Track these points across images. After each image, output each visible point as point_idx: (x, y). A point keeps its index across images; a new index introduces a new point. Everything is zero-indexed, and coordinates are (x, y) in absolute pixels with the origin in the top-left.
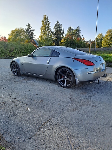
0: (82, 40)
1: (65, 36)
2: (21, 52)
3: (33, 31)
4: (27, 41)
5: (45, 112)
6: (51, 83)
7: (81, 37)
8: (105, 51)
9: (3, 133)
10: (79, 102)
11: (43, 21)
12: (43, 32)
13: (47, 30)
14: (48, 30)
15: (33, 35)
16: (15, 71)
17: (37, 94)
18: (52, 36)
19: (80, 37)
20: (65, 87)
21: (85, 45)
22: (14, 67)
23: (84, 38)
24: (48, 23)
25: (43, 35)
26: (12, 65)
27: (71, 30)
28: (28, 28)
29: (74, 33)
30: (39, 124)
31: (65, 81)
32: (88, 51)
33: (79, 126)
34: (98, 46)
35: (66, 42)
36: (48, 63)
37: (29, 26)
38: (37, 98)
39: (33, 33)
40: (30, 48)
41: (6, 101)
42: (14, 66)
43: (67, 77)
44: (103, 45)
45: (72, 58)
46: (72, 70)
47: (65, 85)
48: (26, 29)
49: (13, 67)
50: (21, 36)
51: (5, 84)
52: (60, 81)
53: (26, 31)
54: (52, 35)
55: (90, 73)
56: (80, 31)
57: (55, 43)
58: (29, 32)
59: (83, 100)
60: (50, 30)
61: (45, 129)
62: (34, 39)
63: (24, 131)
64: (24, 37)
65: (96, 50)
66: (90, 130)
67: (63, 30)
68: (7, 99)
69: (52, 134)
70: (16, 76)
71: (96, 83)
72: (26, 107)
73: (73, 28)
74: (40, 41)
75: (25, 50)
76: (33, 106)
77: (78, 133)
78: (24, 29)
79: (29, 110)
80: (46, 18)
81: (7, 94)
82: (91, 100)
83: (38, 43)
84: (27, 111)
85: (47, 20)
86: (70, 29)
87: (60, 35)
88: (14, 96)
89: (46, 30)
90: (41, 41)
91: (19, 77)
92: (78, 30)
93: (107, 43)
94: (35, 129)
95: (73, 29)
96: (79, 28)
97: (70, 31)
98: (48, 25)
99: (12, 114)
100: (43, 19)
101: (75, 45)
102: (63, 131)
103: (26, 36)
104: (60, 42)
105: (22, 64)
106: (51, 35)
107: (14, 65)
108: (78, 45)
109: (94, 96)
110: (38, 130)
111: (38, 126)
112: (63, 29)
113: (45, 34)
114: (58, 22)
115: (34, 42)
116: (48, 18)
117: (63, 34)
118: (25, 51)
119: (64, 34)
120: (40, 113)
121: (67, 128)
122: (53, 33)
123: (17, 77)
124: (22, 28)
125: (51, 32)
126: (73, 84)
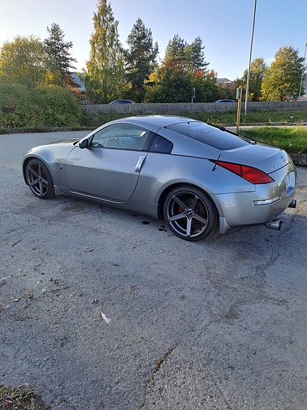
0: (208, 77)
1: (160, 64)
2: (37, 112)
3: (67, 46)
4: (51, 77)
5: (152, 327)
6: (145, 223)
7: (204, 67)
8: (271, 111)
9: (52, 402)
10: (235, 289)
11: (96, 18)
12: (97, 51)
13: (108, 44)
14: (111, 45)
15: (68, 59)
16: (37, 185)
17: (115, 262)
18: (122, 64)
19: (202, 68)
20: (188, 239)
21: (217, 91)
22: (33, 171)
23: (212, 71)
24: (111, 24)
25: (96, 59)
26: (28, 168)
27: (176, 47)
28: (52, 38)
29: (187, 55)
30: (143, 370)
31: (189, 222)
32: (225, 110)
33: (252, 373)
34: (252, 94)
35: (165, 81)
36: (138, 170)
37: (55, 31)
38: (119, 276)
39: (69, 52)
40: (65, 102)
41: (35, 288)
42: (34, 169)
43: (194, 210)
44: (263, 91)
45: (210, 160)
46: (211, 196)
47: (188, 233)
48: (47, 42)
49: (30, 172)
50: (32, 60)
51: (15, 227)
52: (173, 222)
53: (46, 45)
54: (123, 61)
55: (259, 203)
56: (202, 51)
57: (133, 85)
58: (56, 49)
59: (246, 281)
60: (118, 46)
61: (164, 384)
62: (71, 70)
63: (108, 393)
64: (41, 63)
65: (247, 107)
66: (284, 384)
67: (154, 46)
68: (35, 283)
69: (188, 399)
70: (41, 198)
71: (274, 228)
72: (97, 309)
73: (182, 41)
74: (87, 78)
75: (49, 107)
76: (113, 305)
77: (257, 397)
78: (42, 41)
79: (107, 320)
80: (105, 10)
81: (31, 264)
82: (266, 280)
83: (82, 84)
84: (101, 324)
85: (108, 16)
86: (175, 43)
87: (145, 60)
88: (53, 269)
89: (105, 46)
90: (92, 77)
91: (51, 202)
92: (197, 48)
93: (275, 86)
94: (137, 386)
95: (184, 43)
96: (199, 41)
97: (176, 49)
98: (113, 30)
99: (61, 333)
100: (97, 11)
101: (190, 90)
102: (213, 389)
103: (46, 61)
104: (146, 81)
105: (60, 166)
106: (120, 60)
107: (36, 167)
108: (198, 92)
109: (271, 268)
110: (145, 387)
111: (145, 376)
112: (153, 44)
113: (104, 57)
114: (139, 21)
115: (70, 81)
116: (111, 10)
117: (155, 57)
118: (50, 111)
119: (157, 59)
120: (139, 330)
121: (224, 381)
122: (125, 53)
123: (44, 201)
124: (36, 37)
125: (121, 50)
126: (211, 231)
